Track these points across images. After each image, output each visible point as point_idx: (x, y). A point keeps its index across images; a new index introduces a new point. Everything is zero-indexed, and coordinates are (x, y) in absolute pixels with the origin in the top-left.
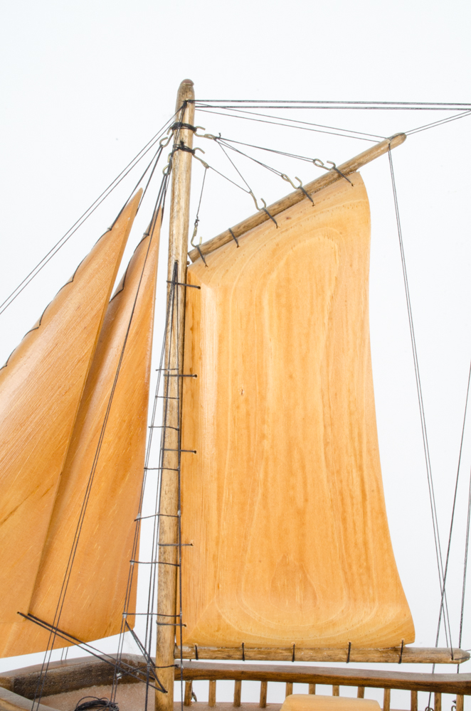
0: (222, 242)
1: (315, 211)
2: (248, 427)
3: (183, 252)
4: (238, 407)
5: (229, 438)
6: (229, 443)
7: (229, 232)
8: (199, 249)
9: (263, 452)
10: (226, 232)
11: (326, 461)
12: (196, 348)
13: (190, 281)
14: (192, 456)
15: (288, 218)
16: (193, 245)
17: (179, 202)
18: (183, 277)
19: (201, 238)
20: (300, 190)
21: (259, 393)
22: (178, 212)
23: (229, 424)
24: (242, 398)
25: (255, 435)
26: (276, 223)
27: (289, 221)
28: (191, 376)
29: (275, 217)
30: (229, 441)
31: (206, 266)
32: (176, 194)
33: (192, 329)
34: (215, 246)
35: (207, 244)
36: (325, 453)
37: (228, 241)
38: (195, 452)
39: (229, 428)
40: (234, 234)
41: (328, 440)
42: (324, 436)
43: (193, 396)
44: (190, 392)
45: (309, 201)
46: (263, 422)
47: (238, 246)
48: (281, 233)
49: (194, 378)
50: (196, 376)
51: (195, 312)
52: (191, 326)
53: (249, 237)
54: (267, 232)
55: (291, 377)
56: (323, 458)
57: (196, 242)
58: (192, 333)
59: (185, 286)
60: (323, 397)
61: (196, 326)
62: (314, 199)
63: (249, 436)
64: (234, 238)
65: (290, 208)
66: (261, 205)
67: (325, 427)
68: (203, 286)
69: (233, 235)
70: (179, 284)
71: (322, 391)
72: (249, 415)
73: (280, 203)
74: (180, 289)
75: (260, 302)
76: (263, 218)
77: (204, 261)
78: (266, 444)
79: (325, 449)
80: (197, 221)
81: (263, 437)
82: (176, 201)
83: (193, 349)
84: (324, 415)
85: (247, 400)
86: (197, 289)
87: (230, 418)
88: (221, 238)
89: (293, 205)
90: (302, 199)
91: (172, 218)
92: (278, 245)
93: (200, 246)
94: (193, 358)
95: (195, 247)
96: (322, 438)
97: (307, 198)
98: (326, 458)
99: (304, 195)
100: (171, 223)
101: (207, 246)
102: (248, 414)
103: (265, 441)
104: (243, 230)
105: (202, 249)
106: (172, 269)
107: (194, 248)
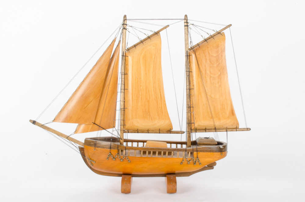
1: (151, 41)
2: (138, 84)
3: (125, 49)
7: (134, 45)
9: (141, 89)
11: (153, 91)
14: (127, 90)
18: (125, 54)
20: (148, 37)
21: (140, 77)
22: (124, 41)
27: (146, 43)
29: (143, 42)
30: (134, 87)
31: (129, 52)
32: (123, 37)
33: (127, 65)
34: (131, 48)
35: (129, 48)
37: (134, 47)
39: (134, 84)
43: (127, 78)
45: (150, 39)
46: (141, 83)
47: (136, 48)
48: (144, 45)
49: (127, 74)
51: (127, 61)
53: (138, 46)
54: (141, 45)
55: (146, 74)
57: (127, 47)
59: (125, 56)
60: (152, 78)
63: (138, 86)
66: (140, 40)
67: (153, 84)
68: (129, 56)
73: (144, 39)
74: (124, 57)
75: (140, 59)
76: (141, 42)
78: (141, 87)
79: (153, 88)
80: (127, 43)
81: (141, 86)
82: (123, 39)
83: (127, 69)
84: (153, 82)
85: (137, 79)
86: (127, 57)
87: (134, 82)
88: (132, 46)
89: (146, 40)
90: (148, 39)
91: (122, 42)
92: (143, 48)
94: (127, 71)
96: (152, 86)
100: (122, 44)
102: (138, 81)
106: (123, 53)
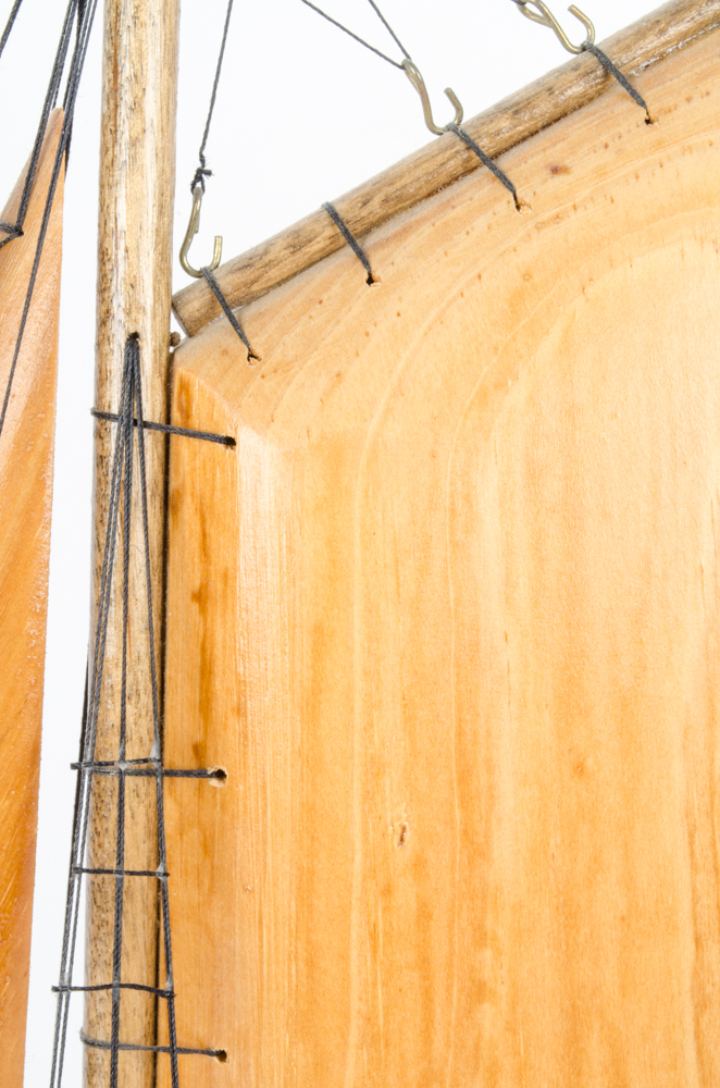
0: (301, 257)
1: (660, 144)
2: (424, 963)
3: (157, 298)
4: (387, 891)
5: (355, 1005)
6: (355, 1025)
7: (326, 219)
8: (213, 284)
9: (477, 1047)
10: (315, 218)
11: (701, 1062)
12: (218, 669)
13: (186, 414)
14: (210, 1068)
15: (555, 170)
16: (188, 270)
17: (137, 107)
18: (160, 397)
19: (218, 241)
20: (589, 59)
21: (465, 832)
22: (134, 143)
23: (354, 953)
24: (402, 857)
25: (449, 988)
26: (509, 186)
27: (560, 179)
28: (201, 773)
29: (504, 163)
30: (354, 1014)
31: (251, 355)
32: (127, 71)
33: (200, 597)
34: (275, 274)
35: (245, 264)
36: (698, 1035)
37: (327, 254)
38: (222, 1055)
39: (354, 970)
40: (350, 227)
41: (709, 989)
42: (696, 974)
43: (207, 848)
44: (194, 835)
45: (630, 104)
46: (481, 938)
47: (370, 281)
48: (539, 227)
49: (214, 782)
50: (220, 775)
51: (211, 531)
52: (197, 583)
53: (413, 242)
54: (481, 223)
55: (580, 769)
56: (690, 1054)
57: (200, 258)
58: (203, 611)
59: (167, 429)
60: (691, 836)
61: (216, 585)
62: (647, 96)
63: (427, 995)
64: (351, 241)
65: (557, 128)
67: (698, 941)
68: (242, 438)
69: (346, 232)
70: (146, 425)
71: (688, 814)
72: (429, 916)
73: (514, 108)
75: (468, 499)
76: (454, 165)
77: (242, 336)
78: (490, 1017)
79: (697, 1021)
80: (201, 174)
81: (479, 992)
82: (127, 98)
83: (206, 672)
84: (695, 900)
85: (419, 865)
86: (221, 447)
87: (357, 932)
89: (564, 115)
90: (599, 93)
91: (108, 166)
92: (527, 276)
93: (216, 274)
94: (205, 706)
95: (199, 274)
96: (687, 982)
97: (621, 89)
98: (699, 1051)
99: (606, 76)
100: (106, 185)
101: (249, 275)
102: (424, 914)
103: (486, 1006)
104: (381, 212)
105: (226, 284)
106: (117, 364)
107: (194, 280)
